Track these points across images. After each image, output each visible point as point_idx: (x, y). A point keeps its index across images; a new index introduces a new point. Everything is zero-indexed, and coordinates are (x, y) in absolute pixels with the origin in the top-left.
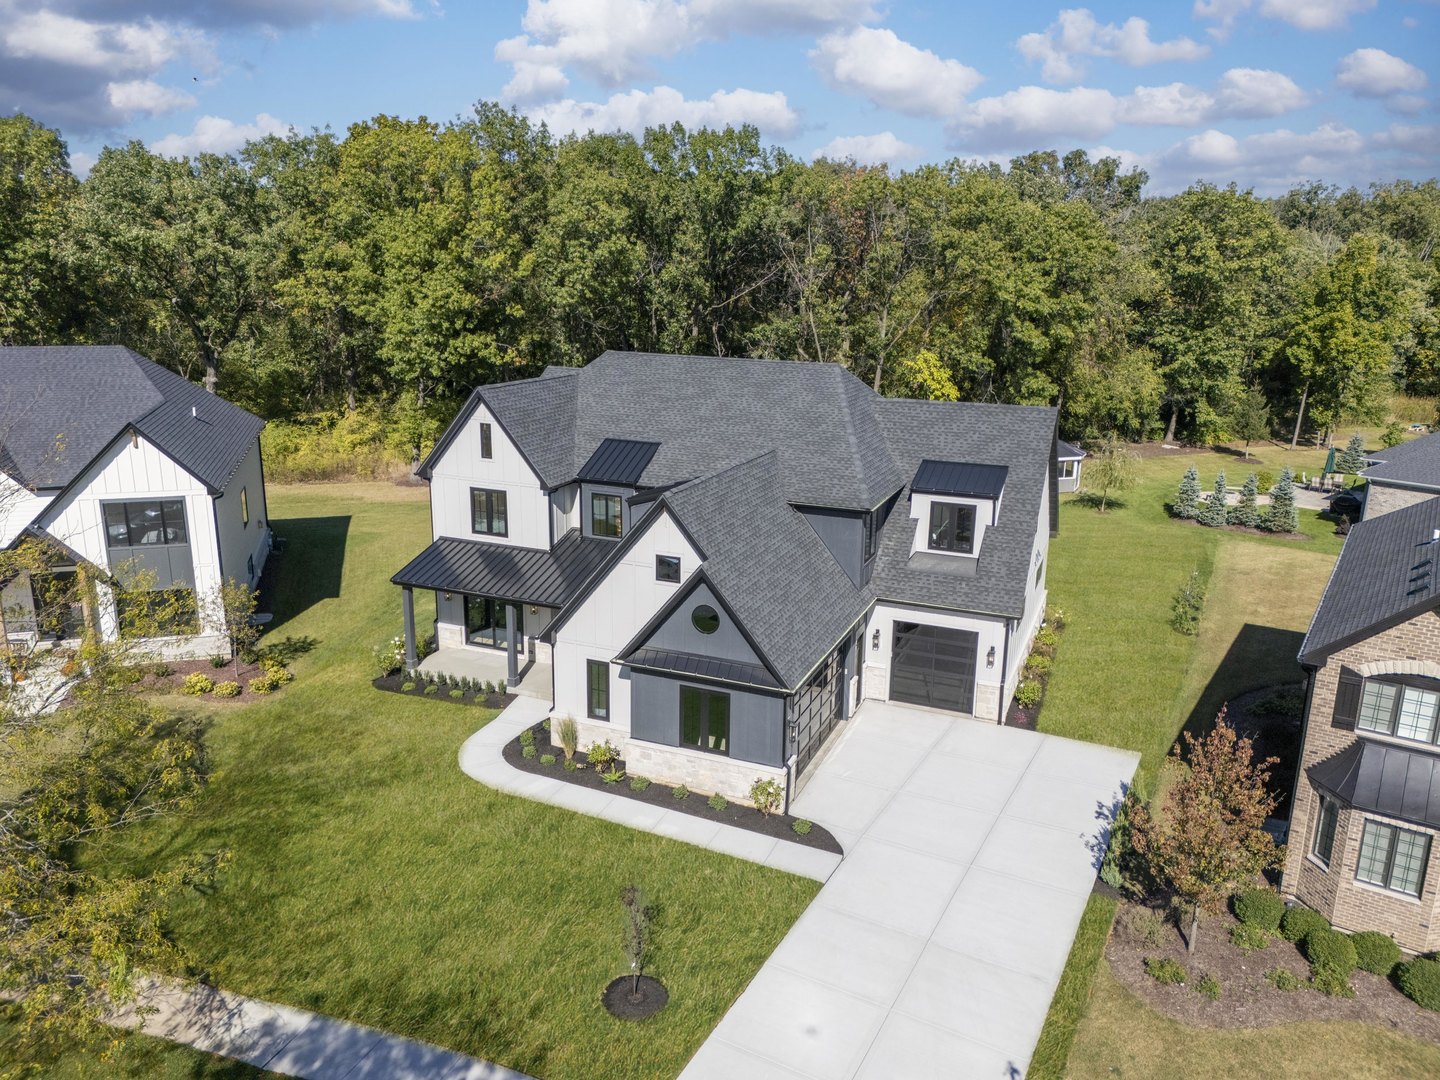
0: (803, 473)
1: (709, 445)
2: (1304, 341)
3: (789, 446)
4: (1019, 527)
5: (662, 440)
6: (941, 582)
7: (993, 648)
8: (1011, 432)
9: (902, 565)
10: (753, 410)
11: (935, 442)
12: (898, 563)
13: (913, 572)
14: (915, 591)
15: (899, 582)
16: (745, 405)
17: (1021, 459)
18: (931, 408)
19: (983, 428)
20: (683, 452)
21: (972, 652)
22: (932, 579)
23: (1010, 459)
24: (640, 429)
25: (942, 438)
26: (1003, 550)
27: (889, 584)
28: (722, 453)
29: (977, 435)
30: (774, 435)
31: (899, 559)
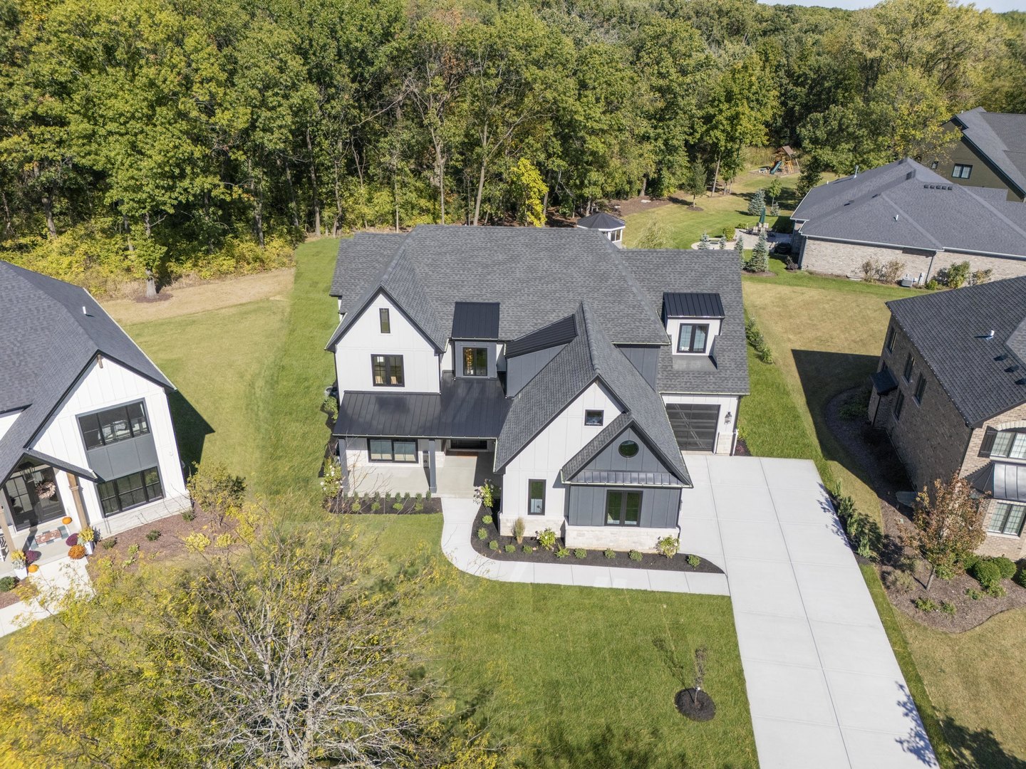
0: (613, 320)
1: (536, 302)
2: (721, 127)
3: (594, 299)
4: (735, 334)
5: (499, 300)
6: (697, 377)
7: (729, 413)
8: (714, 269)
9: (669, 368)
10: (555, 271)
11: (668, 279)
12: (667, 367)
13: (678, 372)
14: (683, 385)
15: (671, 380)
16: (546, 266)
17: (725, 287)
18: (659, 255)
19: (696, 267)
20: (519, 309)
21: (716, 417)
22: (691, 375)
23: (718, 288)
24: (477, 292)
25: (672, 276)
26: (730, 351)
27: (665, 382)
28: (548, 308)
29: (694, 273)
30: (579, 291)
31: (667, 364)
